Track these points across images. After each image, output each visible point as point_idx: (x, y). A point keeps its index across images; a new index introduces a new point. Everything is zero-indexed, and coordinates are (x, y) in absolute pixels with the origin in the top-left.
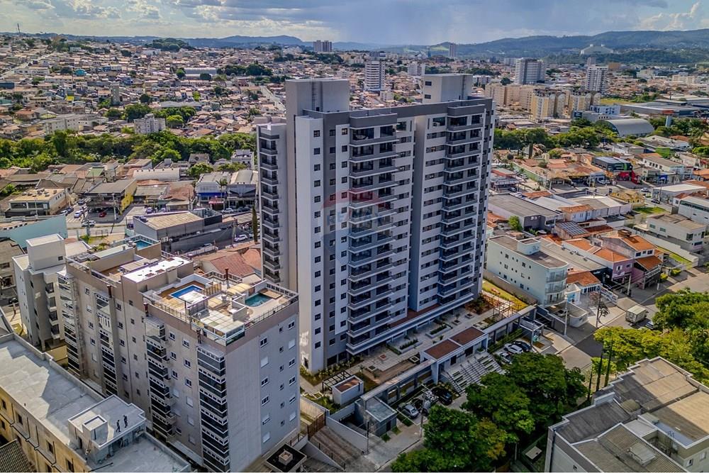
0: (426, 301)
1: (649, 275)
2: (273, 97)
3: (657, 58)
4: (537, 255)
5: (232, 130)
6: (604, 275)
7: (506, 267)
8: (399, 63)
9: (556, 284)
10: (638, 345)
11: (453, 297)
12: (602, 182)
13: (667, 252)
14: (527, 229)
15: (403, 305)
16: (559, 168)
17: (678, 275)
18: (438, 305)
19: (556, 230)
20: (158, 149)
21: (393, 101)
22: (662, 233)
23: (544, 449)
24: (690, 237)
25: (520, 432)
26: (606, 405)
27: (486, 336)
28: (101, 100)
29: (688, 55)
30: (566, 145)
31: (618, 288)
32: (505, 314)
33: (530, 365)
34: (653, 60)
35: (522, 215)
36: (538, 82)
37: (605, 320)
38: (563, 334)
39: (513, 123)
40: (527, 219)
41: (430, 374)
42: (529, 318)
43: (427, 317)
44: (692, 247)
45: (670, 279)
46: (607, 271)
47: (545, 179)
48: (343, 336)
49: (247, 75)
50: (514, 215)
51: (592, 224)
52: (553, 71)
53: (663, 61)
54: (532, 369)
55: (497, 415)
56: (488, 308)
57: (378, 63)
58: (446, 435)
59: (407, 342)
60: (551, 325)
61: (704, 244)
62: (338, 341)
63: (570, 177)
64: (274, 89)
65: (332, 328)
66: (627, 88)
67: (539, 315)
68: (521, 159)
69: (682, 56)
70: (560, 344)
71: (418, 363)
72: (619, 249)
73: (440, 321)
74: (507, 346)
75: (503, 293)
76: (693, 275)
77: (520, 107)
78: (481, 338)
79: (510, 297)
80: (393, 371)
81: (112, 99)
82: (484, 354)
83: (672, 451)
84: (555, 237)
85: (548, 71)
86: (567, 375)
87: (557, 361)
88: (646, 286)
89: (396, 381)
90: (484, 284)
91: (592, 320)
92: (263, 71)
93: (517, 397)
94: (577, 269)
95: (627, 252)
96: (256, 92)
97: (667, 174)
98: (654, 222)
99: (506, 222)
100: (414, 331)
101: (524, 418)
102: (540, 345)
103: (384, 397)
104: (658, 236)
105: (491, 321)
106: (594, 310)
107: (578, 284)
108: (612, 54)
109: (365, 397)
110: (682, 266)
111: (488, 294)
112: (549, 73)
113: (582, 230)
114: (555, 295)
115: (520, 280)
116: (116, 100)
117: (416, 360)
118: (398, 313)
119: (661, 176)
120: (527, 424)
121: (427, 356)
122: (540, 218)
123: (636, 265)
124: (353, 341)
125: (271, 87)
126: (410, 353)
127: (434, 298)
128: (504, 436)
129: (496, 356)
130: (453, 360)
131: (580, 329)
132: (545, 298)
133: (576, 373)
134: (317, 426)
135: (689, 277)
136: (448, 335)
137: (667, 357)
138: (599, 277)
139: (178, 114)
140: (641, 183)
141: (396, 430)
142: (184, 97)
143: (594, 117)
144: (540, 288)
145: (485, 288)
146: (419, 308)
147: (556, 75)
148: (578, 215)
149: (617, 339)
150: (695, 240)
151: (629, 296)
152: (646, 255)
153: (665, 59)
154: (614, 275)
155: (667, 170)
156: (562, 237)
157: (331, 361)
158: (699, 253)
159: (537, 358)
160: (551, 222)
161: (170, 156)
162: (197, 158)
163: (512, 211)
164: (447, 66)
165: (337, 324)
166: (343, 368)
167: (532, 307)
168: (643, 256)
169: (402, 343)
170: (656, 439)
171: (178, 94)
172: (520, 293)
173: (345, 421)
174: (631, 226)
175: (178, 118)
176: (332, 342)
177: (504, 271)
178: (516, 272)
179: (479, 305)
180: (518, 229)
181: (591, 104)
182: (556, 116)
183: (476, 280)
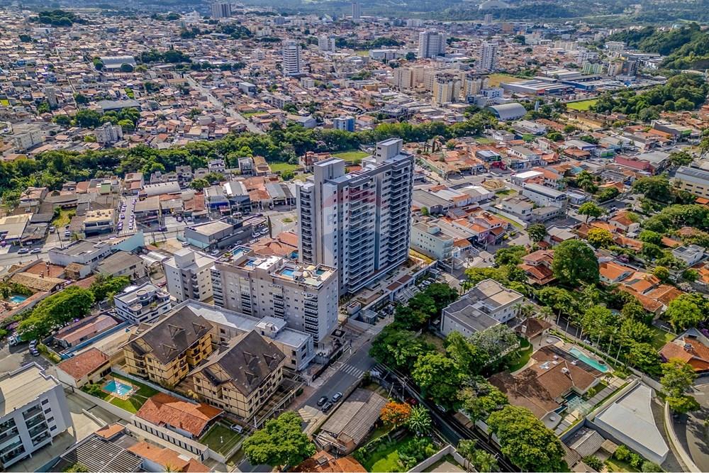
0: (383, 264)
1: (497, 238)
2: (205, 92)
3: (548, 13)
4: (438, 234)
5: (183, 132)
6: (474, 241)
7: (421, 241)
8: (307, 32)
9: (448, 248)
10: (483, 275)
11: (396, 261)
12: (481, 170)
13: (510, 222)
14: (432, 214)
15: (373, 267)
16: (454, 160)
17: (514, 235)
18: (388, 266)
19: (449, 213)
20: (144, 163)
21: (314, 88)
22: (509, 210)
23: (440, 320)
24: (524, 212)
25: (431, 314)
26: (465, 299)
27: (414, 278)
28: (38, 103)
29: (576, 9)
30: (460, 135)
31: (481, 246)
32: (422, 267)
33: (435, 288)
34: (544, 15)
35: (429, 205)
36: (439, 55)
37: (471, 264)
38: (450, 273)
39: (419, 112)
40: (432, 208)
41: (389, 298)
42: (434, 267)
43: (383, 272)
44: (525, 218)
45: (510, 238)
46: (476, 237)
47: (444, 172)
48: (347, 285)
49: (166, 62)
50: (424, 206)
51: (470, 207)
52: (453, 39)
53: (553, 16)
54: (436, 289)
55: (422, 308)
56: (413, 264)
57: (295, 48)
58: (403, 316)
59: (375, 285)
60: (445, 270)
61: (532, 215)
62: (344, 287)
63: (460, 169)
64: (199, 78)
65: (342, 282)
66: (514, 62)
67: (439, 266)
68: (427, 155)
69: (570, 11)
70: (449, 278)
71: (383, 294)
72: (483, 224)
73: (390, 274)
74: (423, 282)
75: (421, 256)
76: (522, 234)
77: (424, 90)
78: (411, 279)
79: (424, 257)
80: (372, 299)
81: (48, 101)
82: (413, 286)
83: (488, 312)
84: (449, 217)
85: (448, 40)
86: (451, 290)
87: (446, 285)
88: (496, 243)
89: (375, 302)
90: (411, 251)
91: (465, 265)
92: (181, 58)
93: (430, 301)
94: (460, 238)
95: (487, 226)
96: (183, 84)
97: (523, 161)
98: (506, 203)
99: (419, 210)
100: (379, 280)
101: (433, 308)
102: (439, 280)
103: (371, 308)
104: (508, 212)
105: (415, 271)
106: (467, 259)
107: (459, 247)
108: (508, 9)
109: (364, 309)
110: (517, 229)
111: (413, 257)
112: (449, 42)
113: (463, 212)
114: (447, 254)
115: (429, 248)
116: (53, 102)
117: (382, 292)
118: (370, 272)
119: (519, 164)
120: (434, 310)
121: (387, 290)
122: (440, 207)
123: (491, 233)
124: (352, 287)
125: (196, 76)
126: (378, 289)
127: (386, 262)
128: (425, 315)
129: (419, 287)
130: (399, 291)
131: (459, 270)
132: (442, 256)
133: (455, 290)
134: (344, 323)
135: (520, 236)
136: (395, 279)
137: (494, 278)
138: (471, 241)
139: (128, 118)
140: (507, 169)
141: (378, 321)
142: (119, 95)
143: (483, 102)
144: (439, 251)
145: (411, 254)
146: (379, 268)
147: (455, 44)
148: (462, 202)
149: (474, 273)
150: (527, 213)
151: (486, 250)
152: (497, 226)
153: (555, 14)
154: (479, 239)
155: (524, 158)
156: (452, 217)
157: (342, 297)
158: (528, 221)
159: (438, 284)
160: (446, 208)
161: (158, 169)
162: (182, 170)
163: (423, 203)
164: (354, 35)
165: (344, 280)
166: (349, 300)
167: (435, 262)
168: (495, 227)
169: (373, 286)
170: (482, 309)
171: (112, 92)
172: (429, 255)
173: (357, 319)
174: (493, 206)
175: (129, 122)
176: (342, 288)
177: (421, 244)
178: (427, 244)
179: (409, 263)
180: (427, 214)
181: (481, 88)
182: (453, 101)
183: (406, 250)
